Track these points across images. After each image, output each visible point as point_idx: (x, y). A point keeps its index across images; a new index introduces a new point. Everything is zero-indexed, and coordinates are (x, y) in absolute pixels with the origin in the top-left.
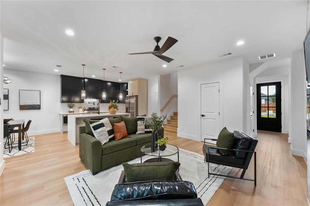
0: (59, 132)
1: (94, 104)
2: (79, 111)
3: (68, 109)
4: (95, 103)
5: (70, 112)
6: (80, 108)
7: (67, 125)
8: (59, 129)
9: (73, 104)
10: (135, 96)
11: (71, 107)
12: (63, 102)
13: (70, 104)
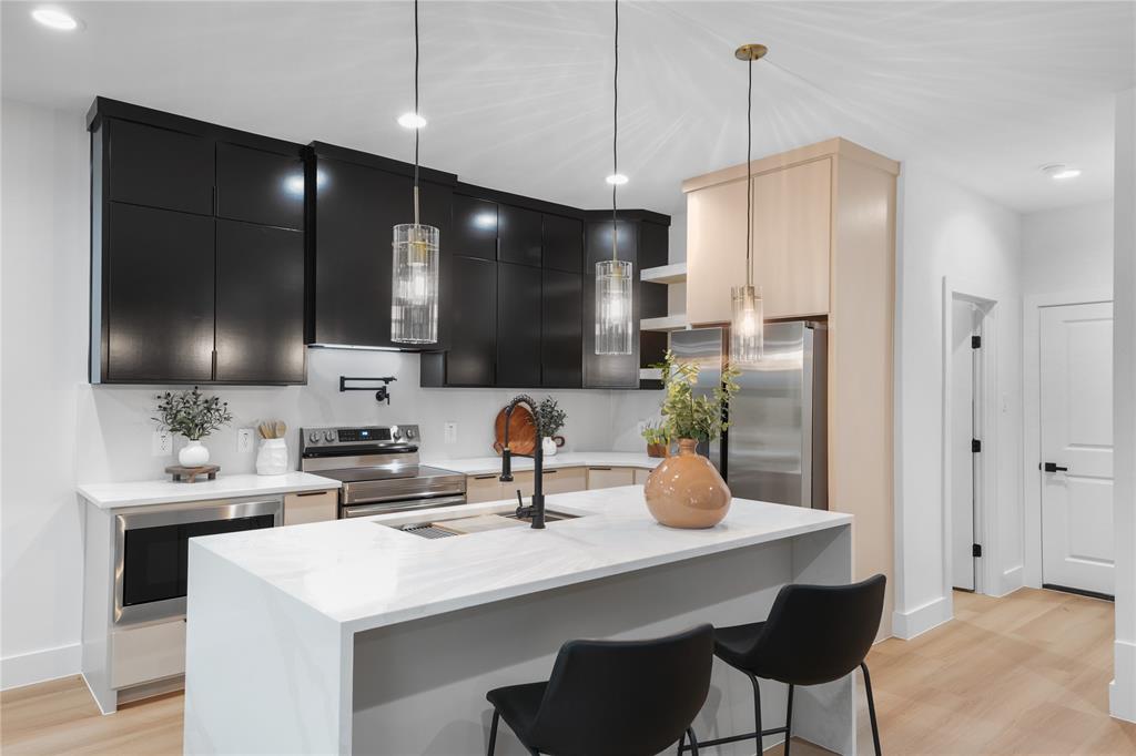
0: (76, 670)
1: (382, 395)
2: (259, 464)
3: (160, 444)
4: (390, 388)
5: (177, 478)
6: (268, 431)
7: (183, 610)
8: (79, 643)
9: (207, 393)
10: (810, 320)
11: (188, 425)
12: (112, 376)
13: (177, 392)
